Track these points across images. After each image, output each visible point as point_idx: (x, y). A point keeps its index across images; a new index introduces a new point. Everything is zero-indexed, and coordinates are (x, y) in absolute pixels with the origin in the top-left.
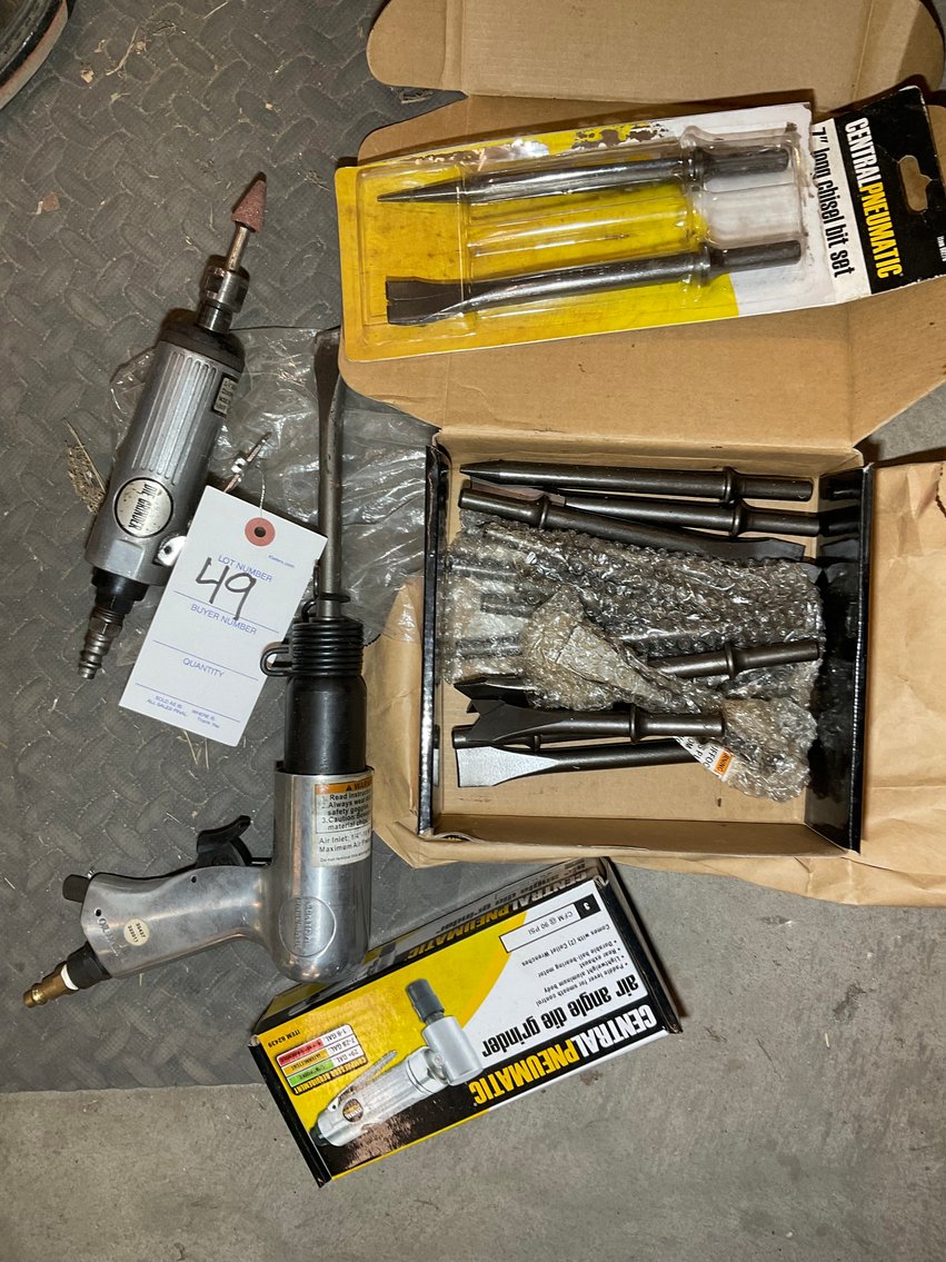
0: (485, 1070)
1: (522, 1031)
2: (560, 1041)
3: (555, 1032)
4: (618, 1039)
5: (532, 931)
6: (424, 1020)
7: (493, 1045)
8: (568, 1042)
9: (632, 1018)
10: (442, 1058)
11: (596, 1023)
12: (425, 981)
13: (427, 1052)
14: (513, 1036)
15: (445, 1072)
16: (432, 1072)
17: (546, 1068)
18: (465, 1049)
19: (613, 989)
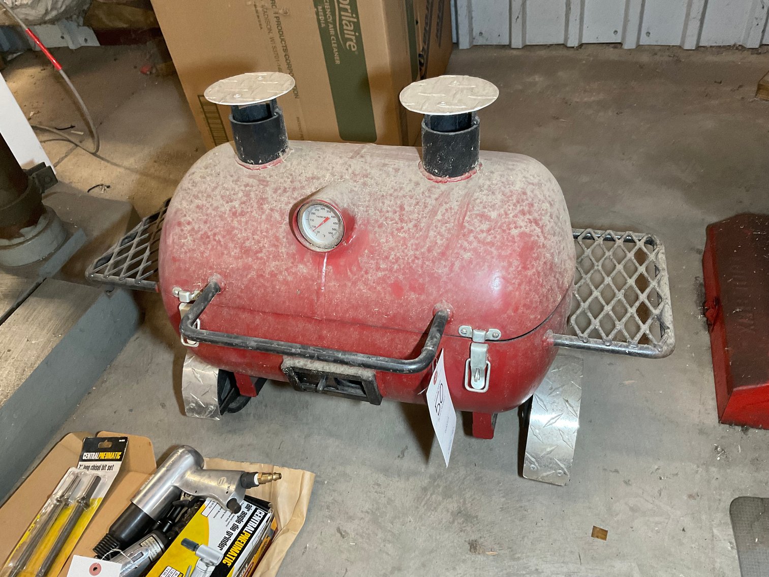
0: (224, 554)
1: (227, 536)
2: (241, 532)
3: (237, 531)
4: (258, 523)
5: (210, 507)
6: (194, 550)
7: (221, 546)
8: (244, 532)
9: (257, 515)
10: (208, 559)
11: (248, 522)
12: (186, 539)
13: (201, 560)
14: (226, 540)
15: (212, 562)
16: (207, 565)
17: (243, 543)
18: (213, 552)
19: (246, 510)
